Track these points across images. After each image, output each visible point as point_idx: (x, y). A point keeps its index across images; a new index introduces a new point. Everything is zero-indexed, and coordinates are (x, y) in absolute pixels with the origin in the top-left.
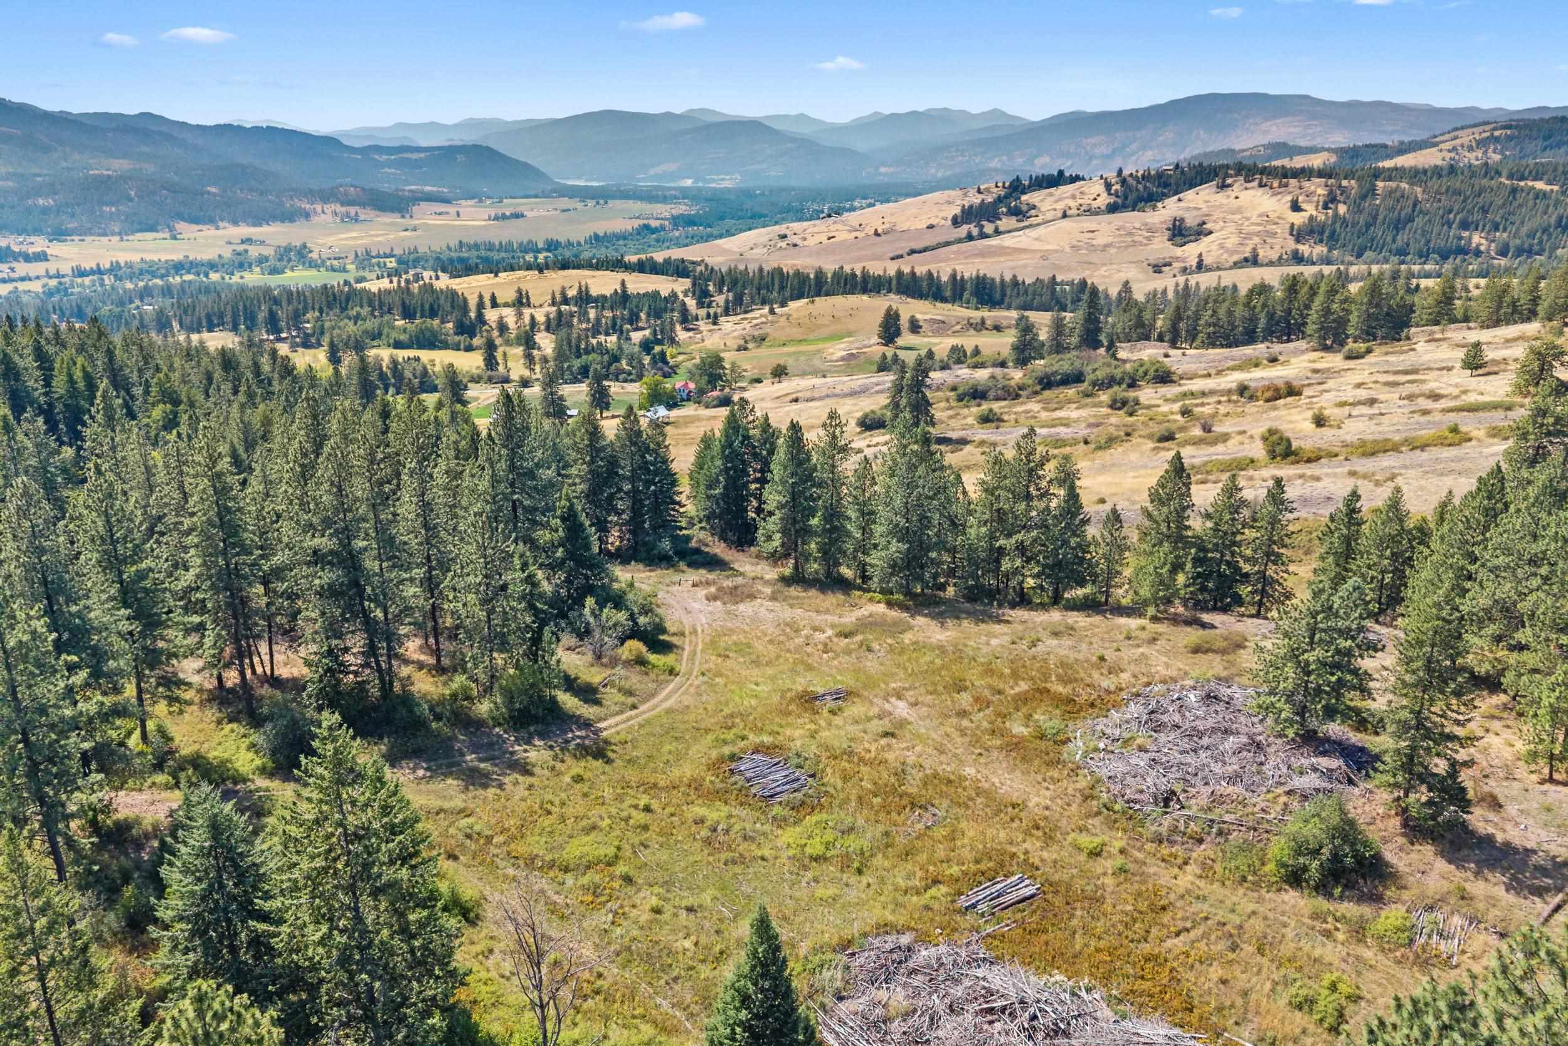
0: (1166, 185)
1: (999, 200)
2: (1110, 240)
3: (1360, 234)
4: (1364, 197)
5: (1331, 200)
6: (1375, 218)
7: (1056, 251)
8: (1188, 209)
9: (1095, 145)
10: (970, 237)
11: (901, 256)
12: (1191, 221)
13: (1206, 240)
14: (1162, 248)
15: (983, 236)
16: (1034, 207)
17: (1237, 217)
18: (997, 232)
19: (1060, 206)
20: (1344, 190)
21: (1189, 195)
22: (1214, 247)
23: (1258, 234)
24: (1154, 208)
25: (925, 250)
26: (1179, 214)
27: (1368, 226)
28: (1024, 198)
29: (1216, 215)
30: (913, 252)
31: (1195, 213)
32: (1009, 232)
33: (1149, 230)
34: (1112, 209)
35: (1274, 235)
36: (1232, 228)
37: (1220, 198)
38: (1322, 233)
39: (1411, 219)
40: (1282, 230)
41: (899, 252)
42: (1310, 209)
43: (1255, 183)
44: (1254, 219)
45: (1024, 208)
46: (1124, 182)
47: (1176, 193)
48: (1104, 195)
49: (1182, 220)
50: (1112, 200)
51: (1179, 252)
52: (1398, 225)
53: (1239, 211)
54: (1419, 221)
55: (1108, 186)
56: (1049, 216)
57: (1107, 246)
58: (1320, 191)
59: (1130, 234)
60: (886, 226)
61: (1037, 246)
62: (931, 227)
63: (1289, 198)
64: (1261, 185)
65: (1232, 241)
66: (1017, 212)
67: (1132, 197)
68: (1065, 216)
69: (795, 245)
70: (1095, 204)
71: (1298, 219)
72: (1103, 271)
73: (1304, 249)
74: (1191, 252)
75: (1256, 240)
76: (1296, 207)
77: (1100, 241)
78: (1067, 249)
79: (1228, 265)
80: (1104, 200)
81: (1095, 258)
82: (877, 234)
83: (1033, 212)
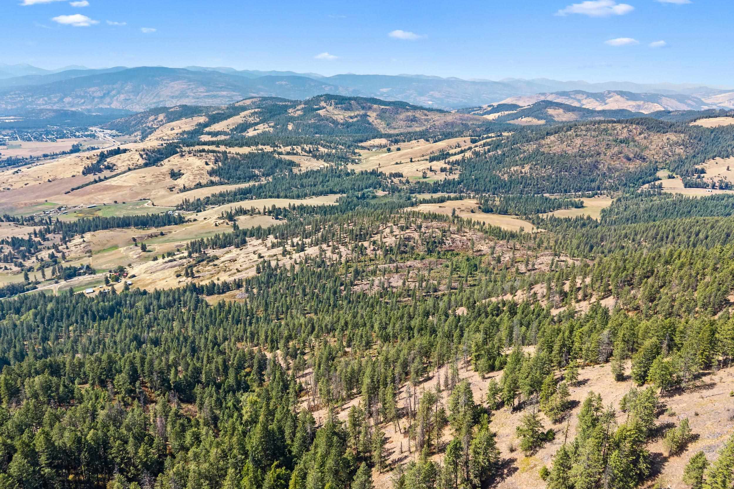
0: (162, 154)
1: (98, 162)
2: (151, 180)
3: (227, 173)
4: (225, 160)
5: (216, 161)
6: (229, 166)
7: (134, 186)
8: (173, 165)
9: (93, 92)
10: (96, 182)
11: (69, 192)
12: (176, 171)
13: (183, 177)
14: (170, 182)
15: (101, 180)
16: (114, 165)
17: (190, 168)
18: (106, 178)
19: (125, 164)
20: (219, 158)
21: (171, 158)
22: (186, 180)
23: (198, 174)
24: (162, 165)
25: (78, 188)
26: (171, 167)
27: (229, 169)
28: (108, 160)
29: (183, 167)
30: (73, 190)
31: (176, 167)
32: (110, 177)
33: (163, 175)
34: (146, 165)
35: (203, 174)
36: (190, 172)
37: (182, 160)
38: (216, 172)
39: (239, 167)
40: (205, 172)
41: (67, 190)
42: (211, 165)
43: (192, 155)
44: (196, 169)
45: (111, 166)
46: (147, 154)
47: (166, 158)
48: (141, 159)
49: (173, 170)
50: (144, 161)
51: (175, 182)
52: (236, 169)
53: (190, 165)
54: (241, 167)
55: (141, 156)
56: (123, 169)
57: (151, 182)
58: (213, 158)
59: (157, 177)
60: (52, 177)
61: (125, 184)
62: (73, 176)
63: (204, 160)
64: (194, 155)
65: (192, 177)
66: (109, 168)
67: (152, 160)
68: (130, 170)
69: (9, 189)
70: (139, 163)
71: (209, 168)
72: (153, 192)
73: (213, 179)
74: (180, 182)
75: (199, 177)
76: (207, 164)
77: (148, 180)
78: (138, 185)
79: (193, 187)
80: (141, 162)
81: (148, 187)
82: (49, 181)
83: (115, 167)
